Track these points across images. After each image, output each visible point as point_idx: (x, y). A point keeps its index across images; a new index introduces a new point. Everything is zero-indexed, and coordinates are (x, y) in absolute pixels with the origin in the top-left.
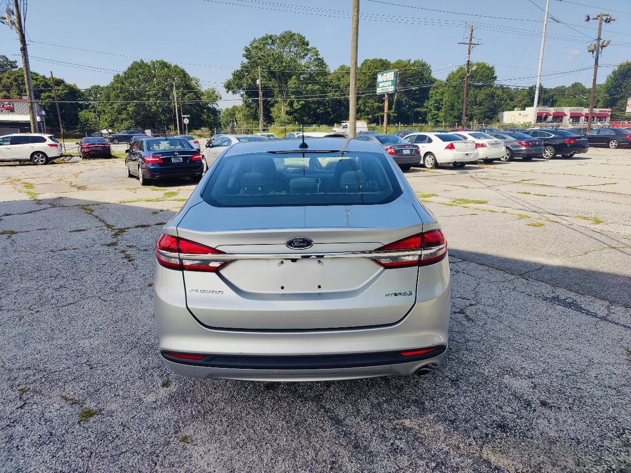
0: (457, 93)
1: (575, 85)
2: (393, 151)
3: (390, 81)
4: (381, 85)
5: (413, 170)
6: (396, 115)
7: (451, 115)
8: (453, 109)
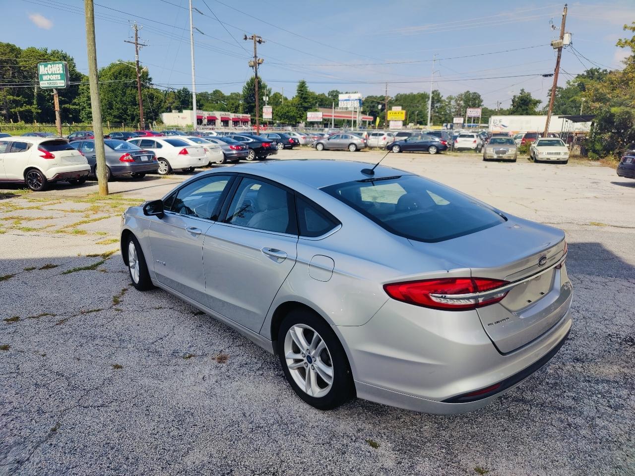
0: (113, 91)
1: (216, 92)
2: (131, 158)
3: (58, 74)
4: (45, 78)
5: (147, 177)
6: (40, 111)
7: (110, 114)
8: (111, 108)
